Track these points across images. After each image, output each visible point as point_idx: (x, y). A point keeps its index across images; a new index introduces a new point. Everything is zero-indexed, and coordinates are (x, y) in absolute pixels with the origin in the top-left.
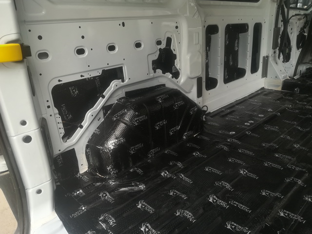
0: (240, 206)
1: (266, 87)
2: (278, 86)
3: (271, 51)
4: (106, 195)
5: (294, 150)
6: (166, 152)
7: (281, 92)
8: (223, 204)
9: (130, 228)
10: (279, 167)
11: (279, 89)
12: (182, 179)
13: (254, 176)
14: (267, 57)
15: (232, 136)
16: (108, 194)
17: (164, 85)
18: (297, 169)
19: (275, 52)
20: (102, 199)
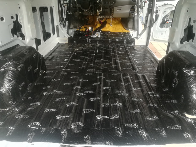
0: (89, 92)
1: (60, 42)
2: (66, 41)
3: (59, 23)
4: (20, 116)
5: (92, 67)
6: (35, 84)
7: (69, 44)
8: (83, 94)
9: (51, 121)
10: (92, 74)
11: (67, 42)
12: (56, 93)
13: (86, 80)
14: (58, 26)
15: (63, 68)
16: (21, 115)
17: (19, 45)
18: (98, 73)
19: (60, 23)
20: (19, 119)
